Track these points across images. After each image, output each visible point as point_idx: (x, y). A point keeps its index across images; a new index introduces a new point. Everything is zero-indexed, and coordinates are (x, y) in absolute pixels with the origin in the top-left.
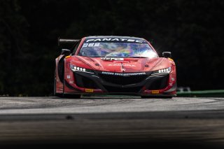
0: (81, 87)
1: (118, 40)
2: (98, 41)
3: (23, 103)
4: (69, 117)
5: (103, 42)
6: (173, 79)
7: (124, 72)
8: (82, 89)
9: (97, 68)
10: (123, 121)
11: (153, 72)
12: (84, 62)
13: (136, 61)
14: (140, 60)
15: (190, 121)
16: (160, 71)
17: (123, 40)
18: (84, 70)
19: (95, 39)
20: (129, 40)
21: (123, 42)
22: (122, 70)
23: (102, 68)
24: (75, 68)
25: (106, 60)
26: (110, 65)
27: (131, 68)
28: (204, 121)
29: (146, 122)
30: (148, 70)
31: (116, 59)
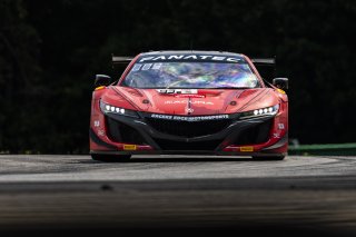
0: (117, 142)
1: (195, 57)
2: (160, 61)
3: (33, 164)
4: (106, 186)
5: (170, 61)
6: (281, 126)
7: (189, 115)
8: (118, 145)
9: (144, 107)
10: (193, 193)
11: (242, 114)
12: (124, 98)
13: (217, 94)
14: (225, 94)
15: (298, 194)
16: (256, 113)
17: (204, 57)
18: (123, 111)
19: (156, 56)
20: (215, 58)
21: (204, 61)
22: (188, 110)
23: (153, 108)
24: (108, 107)
25: (165, 94)
26: (169, 102)
27: (204, 108)
28: (321, 193)
29: (228, 195)
30: (234, 109)
31: (183, 91)
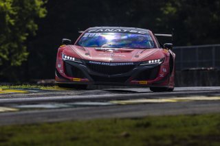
1: (120, 30)
2: (100, 32)
5: (105, 32)
6: (165, 70)
7: (111, 62)
8: (71, 78)
16: (150, 62)
17: (125, 31)
18: (74, 59)
19: (98, 29)
20: (131, 31)
24: (66, 57)
